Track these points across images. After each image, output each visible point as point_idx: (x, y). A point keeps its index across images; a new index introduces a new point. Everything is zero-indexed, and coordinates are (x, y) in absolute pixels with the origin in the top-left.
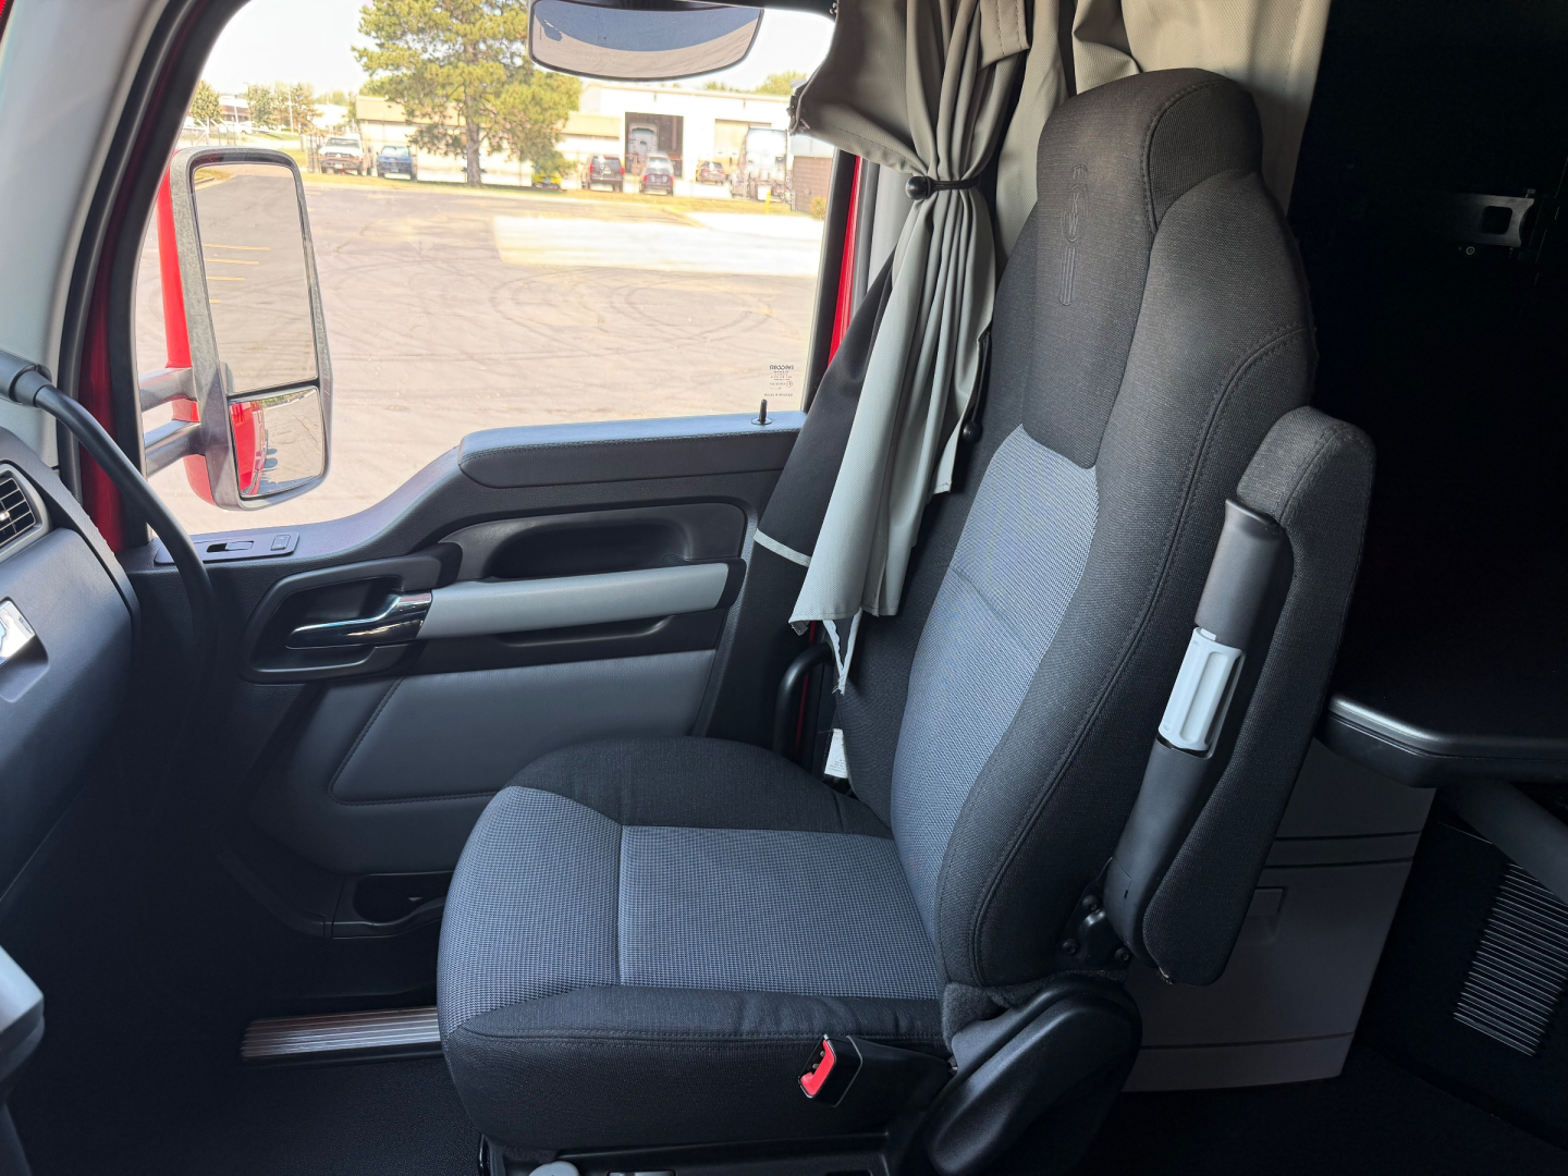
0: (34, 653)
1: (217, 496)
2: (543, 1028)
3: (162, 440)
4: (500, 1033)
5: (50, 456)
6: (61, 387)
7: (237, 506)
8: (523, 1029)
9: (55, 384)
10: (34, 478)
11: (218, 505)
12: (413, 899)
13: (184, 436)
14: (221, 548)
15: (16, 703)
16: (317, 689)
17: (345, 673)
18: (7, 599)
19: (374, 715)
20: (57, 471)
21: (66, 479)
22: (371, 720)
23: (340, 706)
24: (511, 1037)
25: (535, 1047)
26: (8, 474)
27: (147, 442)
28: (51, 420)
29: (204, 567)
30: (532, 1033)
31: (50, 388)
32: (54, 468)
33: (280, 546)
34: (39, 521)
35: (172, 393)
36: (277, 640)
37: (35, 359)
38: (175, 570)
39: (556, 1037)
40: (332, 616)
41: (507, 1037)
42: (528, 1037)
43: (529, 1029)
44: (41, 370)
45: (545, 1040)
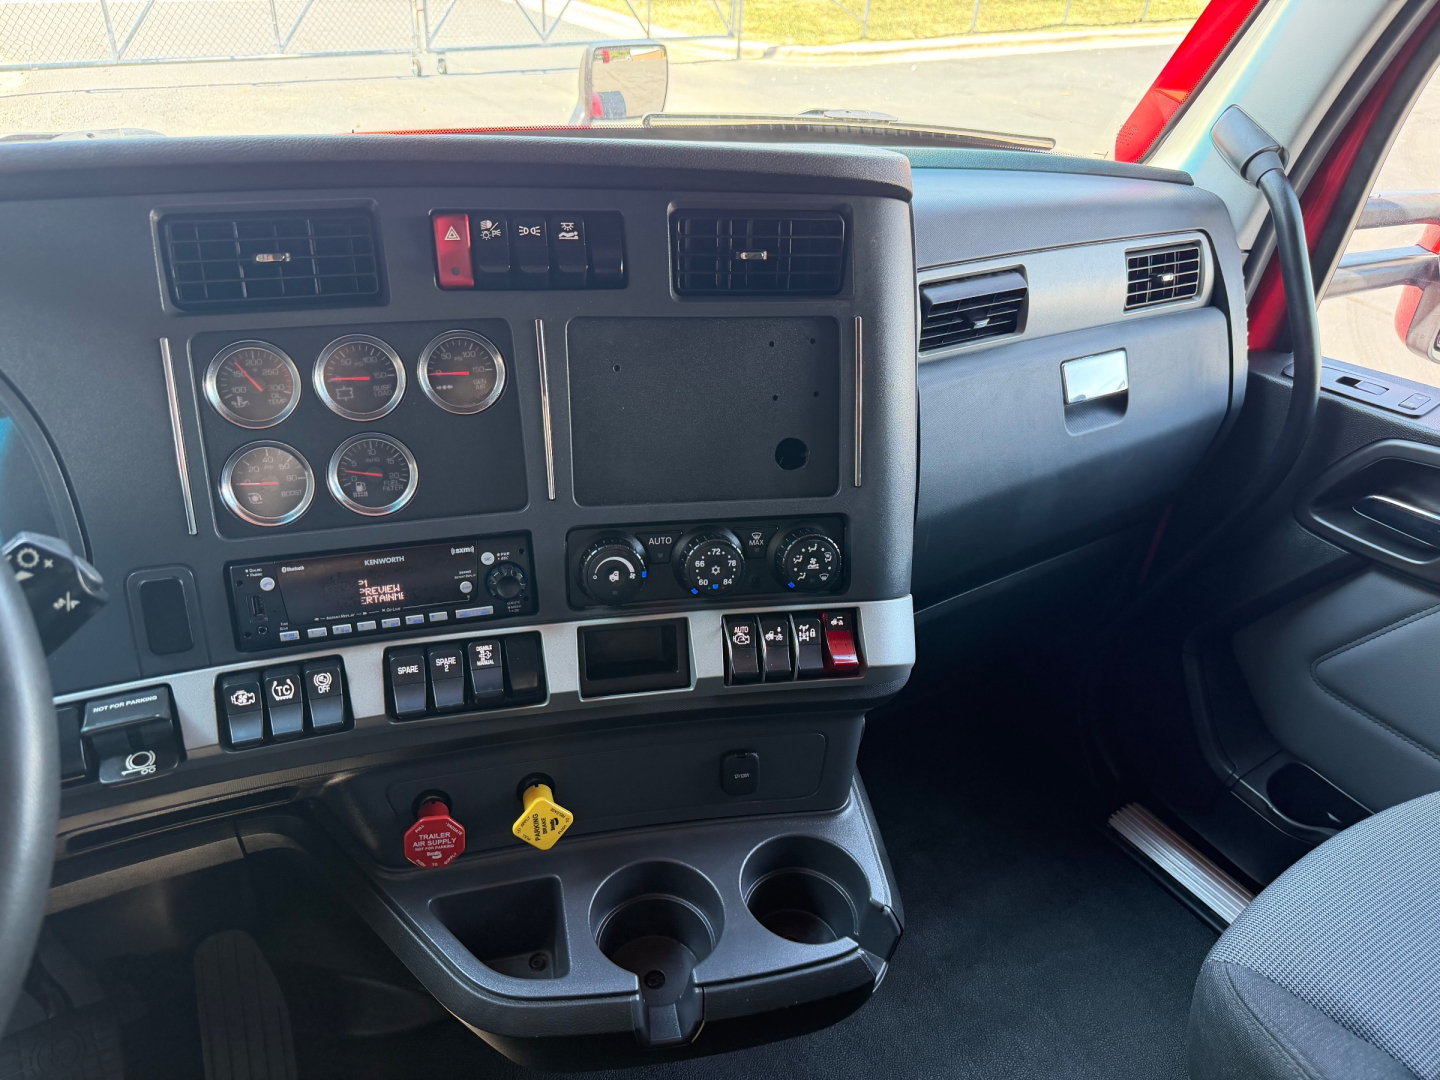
0: (1117, 403)
1: (1412, 336)
2: (1293, 1043)
3: (1388, 261)
4: (1251, 1005)
5: (1247, 240)
6: (1292, 177)
7: (1426, 353)
8: (1275, 1025)
9: (1287, 172)
10: (1218, 254)
11: (1407, 345)
12: (1331, 816)
13: (1414, 264)
14: (1350, 382)
15: (1074, 438)
16: (1359, 564)
17: (1399, 566)
18: (1123, 349)
19: (1401, 622)
20: (1247, 255)
21: (1248, 269)
22: (1395, 625)
23: (1373, 593)
24: (1257, 1019)
25: (1272, 1052)
26: (1197, 243)
27: (1343, 262)
28: (1264, 209)
29: (1319, 393)
30: (1280, 1036)
31: (1282, 175)
32: (1246, 251)
33: (1411, 405)
34: (1199, 293)
35: (1427, 216)
36: (1346, 499)
37: (1282, 142)
38: (1290, 384)
39: (1299, 1064)
40: (1425, 502)
41: (1254, 1015)
42: (1273, 1036)
43: (1281, 1030)
44: (1282, 155)
45: (1287, 1056)
